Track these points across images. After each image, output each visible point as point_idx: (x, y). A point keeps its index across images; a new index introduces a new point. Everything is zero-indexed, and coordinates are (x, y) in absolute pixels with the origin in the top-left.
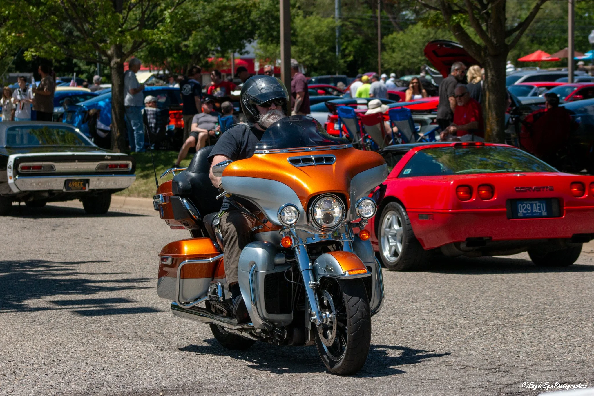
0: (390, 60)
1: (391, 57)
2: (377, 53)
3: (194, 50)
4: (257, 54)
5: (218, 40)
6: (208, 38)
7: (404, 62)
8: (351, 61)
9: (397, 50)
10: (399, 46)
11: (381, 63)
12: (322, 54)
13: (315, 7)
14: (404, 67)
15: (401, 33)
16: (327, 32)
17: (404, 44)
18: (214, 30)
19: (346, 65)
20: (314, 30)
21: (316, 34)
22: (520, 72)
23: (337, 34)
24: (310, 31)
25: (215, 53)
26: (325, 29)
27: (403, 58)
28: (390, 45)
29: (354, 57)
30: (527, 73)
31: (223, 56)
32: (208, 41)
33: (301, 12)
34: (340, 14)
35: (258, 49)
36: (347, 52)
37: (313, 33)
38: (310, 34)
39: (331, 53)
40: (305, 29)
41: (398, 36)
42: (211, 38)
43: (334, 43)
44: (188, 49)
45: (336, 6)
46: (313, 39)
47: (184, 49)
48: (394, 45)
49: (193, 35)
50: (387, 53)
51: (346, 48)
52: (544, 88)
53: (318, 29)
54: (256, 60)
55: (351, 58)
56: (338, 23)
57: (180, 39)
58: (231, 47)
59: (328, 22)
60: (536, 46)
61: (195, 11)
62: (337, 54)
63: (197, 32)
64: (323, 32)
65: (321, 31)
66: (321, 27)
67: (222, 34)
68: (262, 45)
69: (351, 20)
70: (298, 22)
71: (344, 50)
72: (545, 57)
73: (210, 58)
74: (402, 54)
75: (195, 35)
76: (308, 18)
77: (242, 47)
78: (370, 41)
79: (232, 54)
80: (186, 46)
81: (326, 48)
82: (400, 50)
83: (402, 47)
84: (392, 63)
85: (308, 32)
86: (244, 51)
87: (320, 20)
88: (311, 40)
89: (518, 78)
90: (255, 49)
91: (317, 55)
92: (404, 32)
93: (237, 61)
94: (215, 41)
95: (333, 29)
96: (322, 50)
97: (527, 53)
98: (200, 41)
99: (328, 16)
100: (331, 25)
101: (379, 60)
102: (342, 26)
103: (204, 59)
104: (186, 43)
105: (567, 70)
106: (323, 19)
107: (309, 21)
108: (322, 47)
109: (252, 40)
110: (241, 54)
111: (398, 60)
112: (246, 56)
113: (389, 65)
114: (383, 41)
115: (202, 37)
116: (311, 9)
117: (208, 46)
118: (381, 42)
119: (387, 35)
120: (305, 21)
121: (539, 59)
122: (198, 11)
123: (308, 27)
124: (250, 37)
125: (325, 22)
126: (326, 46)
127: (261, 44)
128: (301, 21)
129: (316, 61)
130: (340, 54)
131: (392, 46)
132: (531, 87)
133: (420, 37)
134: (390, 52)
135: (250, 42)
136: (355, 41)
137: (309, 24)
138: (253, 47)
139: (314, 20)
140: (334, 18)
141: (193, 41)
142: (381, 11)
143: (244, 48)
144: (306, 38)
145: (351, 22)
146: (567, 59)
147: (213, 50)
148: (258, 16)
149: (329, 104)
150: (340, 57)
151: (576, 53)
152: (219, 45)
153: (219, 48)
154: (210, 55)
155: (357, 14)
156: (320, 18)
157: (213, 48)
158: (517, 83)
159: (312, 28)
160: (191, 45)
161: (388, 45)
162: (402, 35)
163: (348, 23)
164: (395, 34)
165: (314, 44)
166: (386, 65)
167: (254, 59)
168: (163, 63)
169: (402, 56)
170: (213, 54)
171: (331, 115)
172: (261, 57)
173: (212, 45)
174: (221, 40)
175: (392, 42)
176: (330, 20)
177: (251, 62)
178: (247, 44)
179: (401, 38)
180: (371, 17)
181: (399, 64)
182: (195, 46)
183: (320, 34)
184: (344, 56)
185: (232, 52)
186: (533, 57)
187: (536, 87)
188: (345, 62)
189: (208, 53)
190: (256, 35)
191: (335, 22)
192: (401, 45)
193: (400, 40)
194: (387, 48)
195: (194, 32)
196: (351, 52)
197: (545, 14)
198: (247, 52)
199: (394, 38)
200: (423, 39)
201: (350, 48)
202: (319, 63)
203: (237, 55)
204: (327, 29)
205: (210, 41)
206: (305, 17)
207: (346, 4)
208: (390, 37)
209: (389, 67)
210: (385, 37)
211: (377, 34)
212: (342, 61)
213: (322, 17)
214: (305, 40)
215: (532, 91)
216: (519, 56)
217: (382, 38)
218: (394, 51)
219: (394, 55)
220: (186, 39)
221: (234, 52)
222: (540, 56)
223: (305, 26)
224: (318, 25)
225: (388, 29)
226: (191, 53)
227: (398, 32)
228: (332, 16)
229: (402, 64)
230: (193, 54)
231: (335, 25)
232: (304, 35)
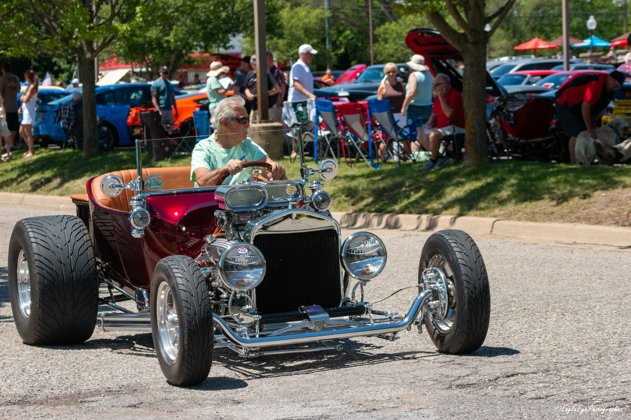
0: (383, 52)
1: (384, 48)
3: (175, 46)
4: (243, 48)
5: (200, 34)
6: (191, 33)
7: (397, 53)
8: (342, 54)
9: (390, 41)
10: (391, 35)
11: (373, 54)
14: (398, 58)
15: (394, 23)
16: (316, 23)
17: (397, 33)
18: (196, 24)
19: (336, 58)
20: (302, 22)
21: (304, 26)
22: (515, 60)
23: (327, 26)
24: (298, 23)
25: (198, 48)
26: (314, 20)
27: (396, 50)
28: (382, 36)
29: (346, 49)
30: (522, 62)
31: (207, 51)
32: (190, 36)
33: (288, 4)
34: (330, 5)
35: (244, 43)
36: (339, 44)
37: (301, 25)
38: (298, 26)
39: (322, 46)
40: (293, 21)
41: (391, 26)
42: (194, 33)
43: (324, 34)
44: (170, 44)
46: (302, 32)
47: (165, 45)
48: (387, 36)
49: (174, 30)
50: (380, 44)
51: (338, 39)
52: (539, 77)
53: (306, 20)
55: (342, 50)
56: (328, 14)
57: (161, 35)
58: (214, 42)
59: (317, 14)
60: (535, 34)
62: (328, 46)
63: (178, 26)
64: (312, 24)
65: (310, 23)
66: (310, 18)
67: (204, 28)
68: (247, 39)
69: (342, 10)
70: (284, 14)
71: (335, 41)
72: (542, 45)
74: (396, 45)
75: (176, 30)
76: (297, 9)
78: (361, 32)
79: (216, 49)
80: (168, 42)
81: (316, 41)
82: (393, 41)
83: (395, 38)
84: (385, 55)
85: (296, 24)
86: (228, 45)
87: (308, 12)
88: (300, 33)
89: (512, 67)
90: (242, 43)
92: (397, 22)
94: (198, 37)
95: (322, 20)
97: (525, 42)
98: (181, 36)
99: (318, 6)
100: (320, 16)
101: (371, 51)
102: (332, 17)
103: (186, 54)
104: (167, 38)
106: (311, 11)
107: (296, 13)
108: (312, 39)
109: (236, 33)
110: (226, 48)
111: (391, 51)
112: (232, 51)
113: (382, 56)
114: (375, 32)
115: (184, 32)
117: (191, 41)
118: (373, 33)
119: (379, 25)
120: (292, 13)
121: (536, 47)
123: (296, 19)
124: (235, 30)
125: (314, 14)
126: (316, 38)
127: (246, 37)
128: (288, 12)
130: (331, 46)
131: (385, 37)
132: (524, 76)
134: (382, 43)
135: (234, 36)
136: (348, 33)
137: (296, 15)
138: (238, 41)
139: (302, 11)
140: (323, 9)
141: (175, 36)
143: (228, 43)
144: (294, 31)
145: (342, 13)
146: (562, 46)
147: (196, 46)
148: (241, 9)
150: (331, 50)
151: (572, 40)
152: (202, 40)
153: (202, 43)
154: (194, 51)
155: (347, 4)
156: (309, 9)
157: (195, 43)
158: (512, 72)
159: (300, 20)
160: (172, 40)
161: (380, 36)
162: (395, 26)
163: (339, 14)
164: (387, 25)
165: (303, 36)
166: (378, 57)
168: (144, 60)
169: (395, 47)
170: (196, 49)
173: (194, 40)
174: (204, 35)
175: (385, 33)
176: (318, 11)
178: (231, 38)
179: (395, 28)
180: (363, 7)
181: (393, 56)
182: (176, 41)
183: (309, 26)
184: (335, 48)
185: (216, 47)
186: (530, 45)
187: (529, 76)
188: (336, 55)
189: (191, 49)
190: (241, 28)
191: (324, 13)
192: (395, 36)
193: (393, 31)
194: (380, 39)
195: (175, 27)
196: (342, 44)
198: (232, 47)
199: (386, 29)
201: (341, 40)
203: (222, 50)
204: (317, 21)
206: (292, 9)
208: (382, 27)
209: (382, 58)
210: (377, 28)
211: (368, 25)
212: (332, 54)
213: (311, 8)
214: (293, 33)
215: (526, 80)
216: (518, 44)
217: (374, 28)
218: (386, 42)
219: (387, 46)
220: (168, 35)
221: (219, 47)
222: (537, 44)
223: (293, 18)
224: (306, 17)
225: (380, 19)
226: (172, 49)
227: (391, 22)
228: (321, 7)
229: (396, 55)
230: (174, 49)
231: (324, 17)
232: (291, 27)
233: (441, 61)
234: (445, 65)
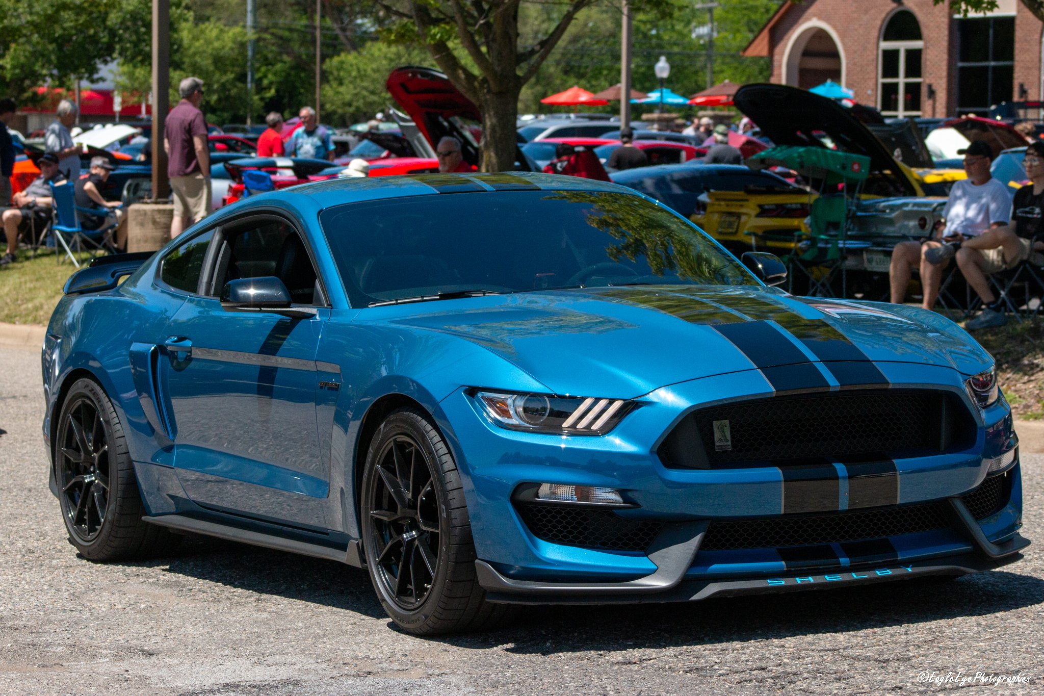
0: (335, 98)
1: (338, 93)
2: (314, 86)
3: (13, 74)
4: (118, 83)
5: (53, 57)
6: (36, 55)
7: (357, 101)
8: (271, 99)
9: (346, 82)
10: (349, 72)
11: (320, 101)
12: (223, 86)
13: (214, 9)
14: (358, 108)
15: (354, 53)
16: (232, 49)
17: (359, 70)
18: (46, 41)
19: (262, 104)
20: (210, 47)
21: (214, 52)
22: (544, 121)
23: (250, 53)
24: (205, 48)
25: (49, 80)
26: (230, 45)
27: (356, 95)
28: (335, 73)
29: (277, 91)
30: (553, 124)
31: (62, 85)
32: (37, 60)
33: (190, 15)
34: (255, 21)
35: (120, 75)
36: (265, 82)
37: (209, 51)
38: (204, 52)
39: (240, 85)
40: (197, 44)
41: (349, 58)
42: (43, 55)
43: (244, 66)
44: (5, 72)
45: (249, 7)
46: (210, 61)
48: (342, 74)
49: (12, 50)
50: (331, 87)
51: (265, 76)
53: (217, 44)
54: (116, 93)
55: (272, 93)
56: (251, 35)
58: (75, 70)
59: (234, 34)
60: (572, 80)
61: (16, 10)
62: (249, 85)
63: (18, 45)
64: (227, 49)
65: (223, 48)
66: (223, 41)
67: (60, 48)
68: (125, 69)
69: (274, 31)
70: (185, 32)
71: (260, 79)
72: (584, 97)
73: (40, 86)
74: (355, 88)
75: (15, 50)
76: (202, 26)
77: (93, 70)
78: (303, 66)
79: (76, 82)
80: (2, 68)
81: (231, 76)
82: (351, 82)
83: (355, 78)
84: (339, 103)
85: (201, 49)
86: (96, 76)
87: (222, 31)
88: (206, 63)
89: (542, 130)
90: (115, 75)
91: (216, 86)
92: (359, 53)
93: (84, 95)
94: (49, 61)
95: (243, 45)
96: (224, 79)
97: (557, 91)
98: (22, 60)
99: (235, 23)
100: (239, 39)
101: (317, 96)
102: (258, 40)
103: (30, 87)
104: (1, 62)
105: (619, 120)
106: (226, 29)
107: (202, 32)
108: (225, 72)
109: (109, 59)
110: (93, 81)
111: (348, 97)
112: (100, 86)
113: (333, 104)
114: (324, 67)
115: (27, 54)
116: (208, 12)
117: (37, 67)
118: (321, 68)
119: (331, 57)
120: (196, 31)
121: (575, 101)
122: (21, 10)
123: (202, 41)
124: (106, 53)
125: (231, 34)
126: (232, 72)
127: (123, 64)
128: (190, 29)
129: (214, 98)
130: (254, 85)
131: (339, 75)
133: (384, 62)
134: (334, 84)
135: (106, 62)
136: (279, 66)
137: (203, 36)
138: (112, 72)
139: (211, 30)
140: (244, 27)
141: (12, 59)
142: (323, 17)
143: (97, 73)
144: (198, 59)
145: (272, 34)
146: (619, 101)
147: (45, 76)
148: (119, 21)
149: (230, 167)
150: (253, 91)
151: (633, 93)
152: (56, 67)
153: (55, 72)
154: (41, 83)
155: (281, 21)
156: (222, 27)
157: (45, 72)
158: (539, 138)
159: (208, 42)
160: (8, 66)
161: (331, 73)
162: (356, 58)
163: (268, 36)
164: (343, 55)
165: (211, 68)
166: (328, 106)
167: (113, 91)
169: (355, 91)
170: (45, 81)
171: (234, 185)
172: (124, 89)
173: (43, 67)
174: (58, 59)
175: (339, 69)
176: (237, 29)
177: (107, 97)
178: (100, 66)
179: (354, 62)
180: (306, 26)
181: (349, 104)
182: (14, 67)
183: (222, 53)
184: (260, 89)
185: (76, 78)
186: (564, 97)
188: (262, 99)
189: (38, 80)
190: (117, 52)
191: (245, 34)
192: (354, 74)
193: (351, 65)
194: (331, 78)
195: (13, 46)
196: (271, 83)
197: (587, 30)
198: (102, 79)
199: (342, 62)
200: (389, 64)
201: (271, 76)
202: (219, 100)
203: (85, 84)
204: (234, 46)
205: (40, 59)
206: (196, 25)
207: (265, 6)
208: (336, 60)
209: (334, 107)
210: (328, 61)
211: (314, 55)
212: (256, 98)
213: (225, 25)
214: (196, 62)
216: (545, 95)
217: (323, 60)
218: (341, 83)
219: (342, 89)
220: (2, 57)
221: (80, 78)
222: (576, 96)
223: (198, 40)
224: (218, 38)
225: (333, 47)
226: (8, 80)
227: (349, 52)
228: (241, 24)
229: (355, 104)
230: (12, 80)
231: (245, 39)
232: (195, 54)
233: (441, 119)
234: (446, 124)
